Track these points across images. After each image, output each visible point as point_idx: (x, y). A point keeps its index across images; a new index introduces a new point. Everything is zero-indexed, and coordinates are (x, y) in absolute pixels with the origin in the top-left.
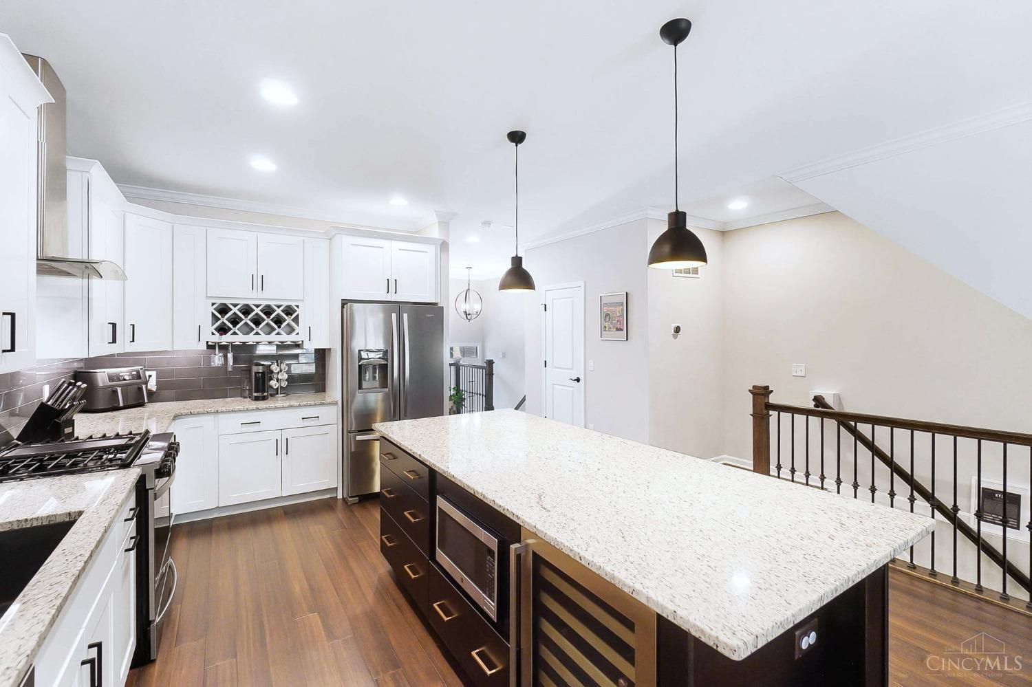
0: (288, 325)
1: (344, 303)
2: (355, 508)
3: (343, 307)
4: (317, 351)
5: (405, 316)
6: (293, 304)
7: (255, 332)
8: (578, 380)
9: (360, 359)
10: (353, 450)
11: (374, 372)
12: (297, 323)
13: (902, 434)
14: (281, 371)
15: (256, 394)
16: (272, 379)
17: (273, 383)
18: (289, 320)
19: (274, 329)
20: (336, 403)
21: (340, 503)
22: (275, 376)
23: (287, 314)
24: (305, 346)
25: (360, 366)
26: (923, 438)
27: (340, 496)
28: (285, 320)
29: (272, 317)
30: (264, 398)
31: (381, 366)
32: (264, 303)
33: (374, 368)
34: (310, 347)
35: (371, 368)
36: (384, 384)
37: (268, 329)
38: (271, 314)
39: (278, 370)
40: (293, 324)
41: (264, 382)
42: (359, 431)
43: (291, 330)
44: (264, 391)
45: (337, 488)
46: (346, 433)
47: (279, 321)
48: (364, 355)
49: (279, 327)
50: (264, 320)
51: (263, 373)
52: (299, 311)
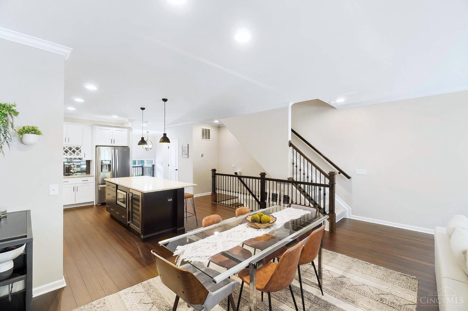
0: (77, 153)
1: (96, 146)
2: (100, 207)
3: (96, 148)
4: (87, 161)
5: (117, 150)
6: (79, 147)
7: (66, 155)
8: (177, 170)
9: (102, 163)
10: (99, 189)
11: (106, 167)
12: (80, 152)
13: (245, 179)
14: (74, 167)
15: (66, 174)
16: (71, 170)
17: (72, 171)
18: (77, 151)
19: (72, 154)
20: (94, 176)
21: (95, 206)
22: (73, 169)
23: (77, 149)
24: (83, 159)
25: (102, 165)
26: (248, 179)
27: (95, 204)
28: (76, 151)
29: (72, 150)
30: (69, 175)
31: (109, 165)
32: (69, 146)
33: (106, 166)
34: (85, 159)
35: (105, 165)
36: (110, 170)
37: (70, 154)
38: (71, 149)
39: (73, 167)
40: (79, 153)
41: (69, 170)
42: (101, 184)
43: (78, 154)
44: (69, 173)
45: (94, 202)
46: (97, 184)
47: (74, 152)
48: (104, 162)
49: (74, 153)
50: (69, 151)
51: (69, 167)
52: (81, 149)
